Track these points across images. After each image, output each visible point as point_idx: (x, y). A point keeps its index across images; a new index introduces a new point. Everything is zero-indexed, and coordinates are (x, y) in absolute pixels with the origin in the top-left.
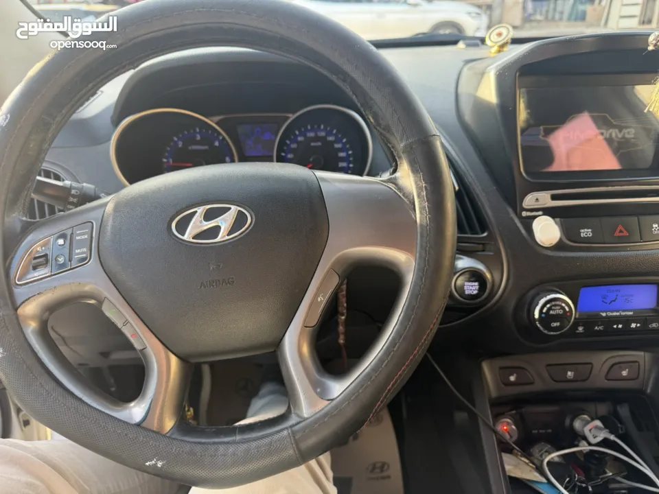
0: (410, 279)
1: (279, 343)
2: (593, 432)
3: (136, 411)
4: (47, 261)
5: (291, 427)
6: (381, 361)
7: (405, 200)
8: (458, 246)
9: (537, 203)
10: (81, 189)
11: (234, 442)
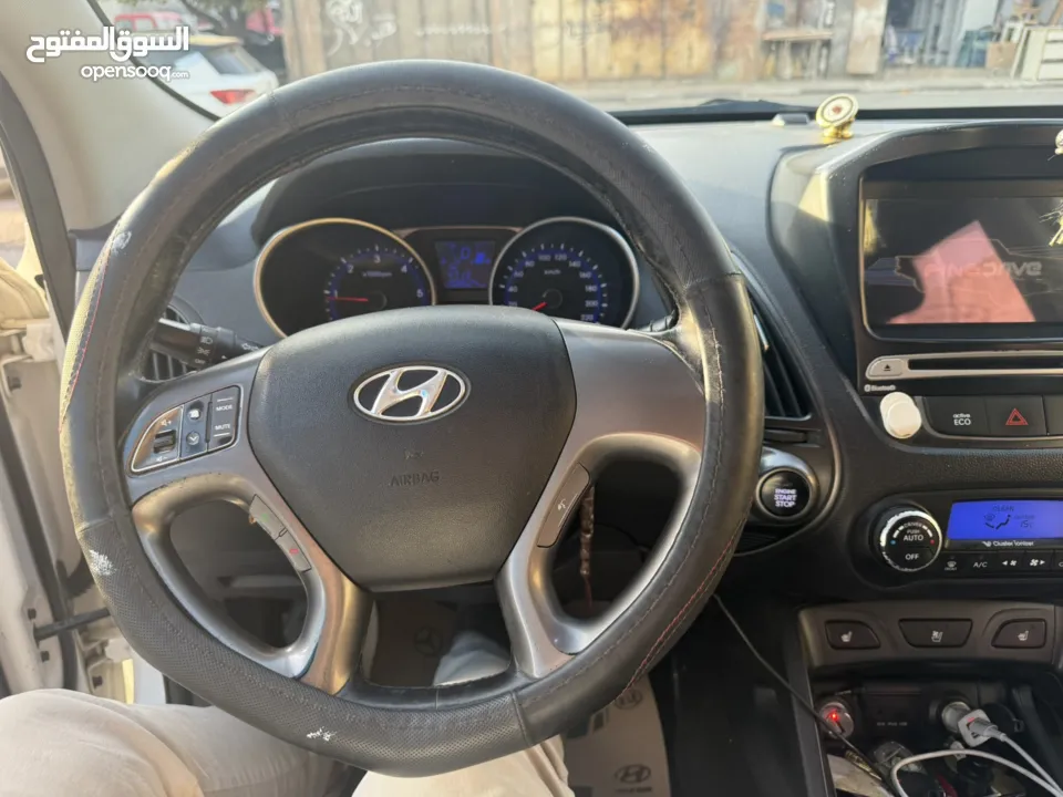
0: (693, 482)
1: (498, 568)
2: (972, 727)
3: (295, 659)
4: (174, 441)
5: (516, 690)
6: (649, 599)
7: (689, 366)
8: (765, 433)
9: (888, 373)
10: (214, 336)
11: (433, 710)
